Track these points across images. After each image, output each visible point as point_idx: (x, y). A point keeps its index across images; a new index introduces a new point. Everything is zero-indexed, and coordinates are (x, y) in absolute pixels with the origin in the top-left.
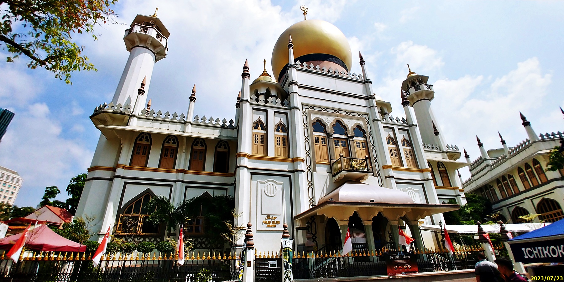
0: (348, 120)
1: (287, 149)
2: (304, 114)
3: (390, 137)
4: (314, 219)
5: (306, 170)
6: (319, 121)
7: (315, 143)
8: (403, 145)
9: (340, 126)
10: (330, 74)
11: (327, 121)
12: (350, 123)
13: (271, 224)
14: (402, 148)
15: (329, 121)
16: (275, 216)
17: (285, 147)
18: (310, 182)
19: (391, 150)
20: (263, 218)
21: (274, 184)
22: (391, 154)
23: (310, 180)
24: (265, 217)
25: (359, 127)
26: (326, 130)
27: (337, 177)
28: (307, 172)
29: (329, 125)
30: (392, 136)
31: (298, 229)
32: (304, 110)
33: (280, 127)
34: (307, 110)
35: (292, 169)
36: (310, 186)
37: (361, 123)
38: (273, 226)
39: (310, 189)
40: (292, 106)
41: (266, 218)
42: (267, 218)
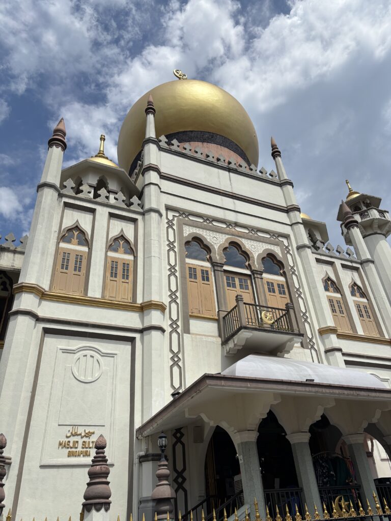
0: (252, 243)
1: (131, 285)
2: (170, 224)
3: (329, 279)
4: (182, 435)
5: (168, 329)
6: (197, 239)
7: (188, 279)
8: (353, 294)
9: (236, 252)
10: (220, 163)
11: (214, 241)
12: (256, 249)
13: (80, 449)
14: (351, 300)
15: (217, 240)
16: (91, 430)
17: (127, 281)
18: (175, 355)
19: (331, 301)
20: (62, 435)
21: (97, 356)
22: (332, 309)
23: (175, 350)
24: (67, 431)
25: (272, 256)
26: (210, 257)
27: (231, 345)
28: (171, 333)
29: (216, 247)
30: (333, 278)
31: (142, 459)
32: (170, 218)
33: (119, 243)
34: (176, 219)
36: (176, 363)
37: (277, 250)
38: (82, 452)
39: (176, 369)
40: (147, 207)
41: (69, 435)
42: (72, 433)
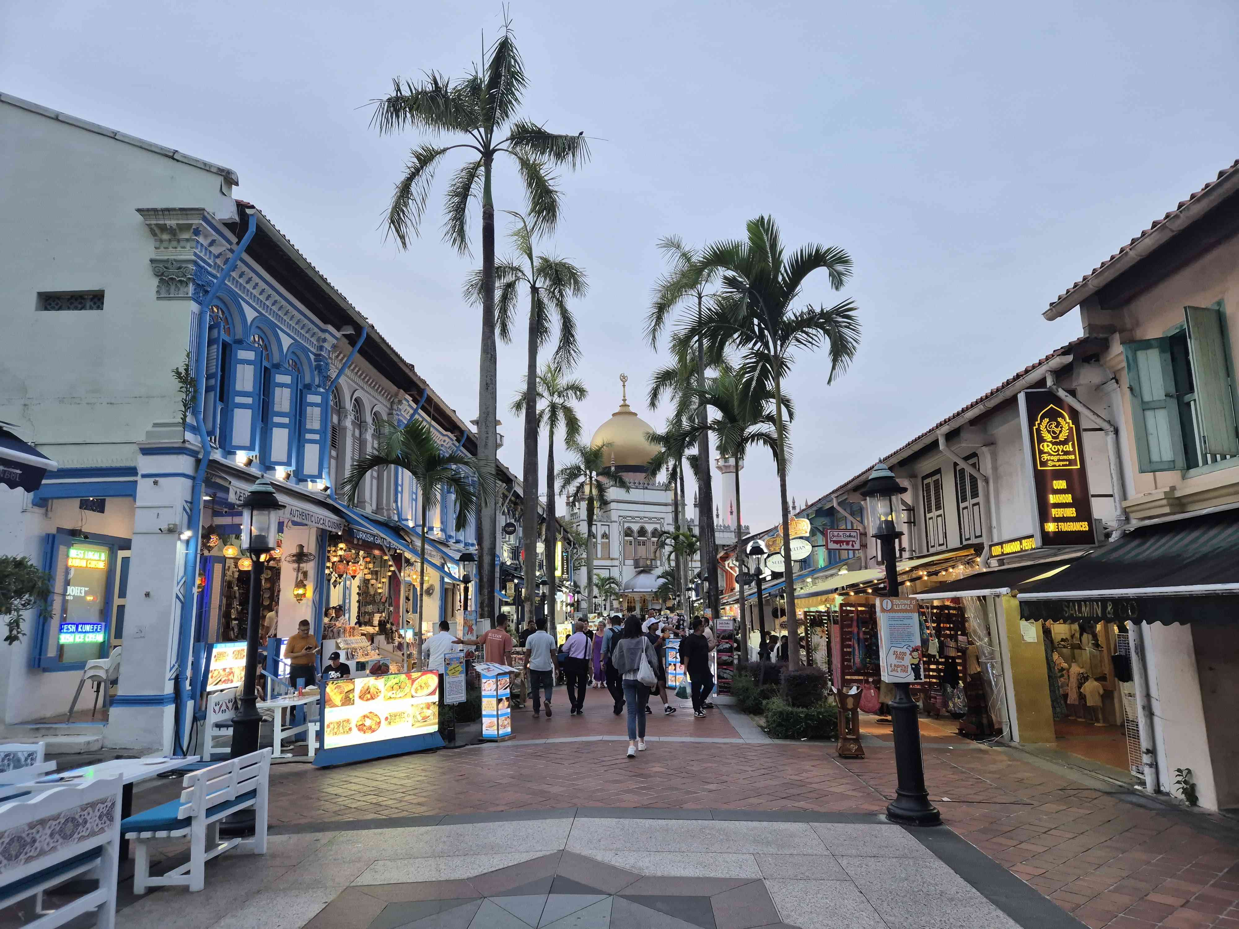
0: (650, 525)
1: (608, 551)
2: (620, 524)
6: (629, 528)
7: (625, 546)
9: (642, 532)
12: (649, 528)
15: (635, 527)
25: (656, 530)
26: (633, 535)
29: (635, 530)
32: (619, 521)
33: (605, 536)
34: (621, 520)
35: (610, 565)
37: (658, 526)
40: (613, 520)
